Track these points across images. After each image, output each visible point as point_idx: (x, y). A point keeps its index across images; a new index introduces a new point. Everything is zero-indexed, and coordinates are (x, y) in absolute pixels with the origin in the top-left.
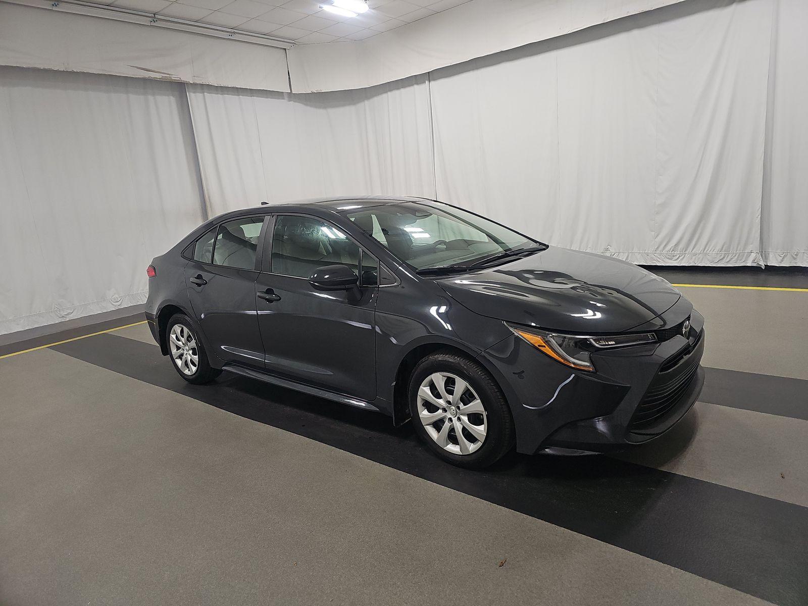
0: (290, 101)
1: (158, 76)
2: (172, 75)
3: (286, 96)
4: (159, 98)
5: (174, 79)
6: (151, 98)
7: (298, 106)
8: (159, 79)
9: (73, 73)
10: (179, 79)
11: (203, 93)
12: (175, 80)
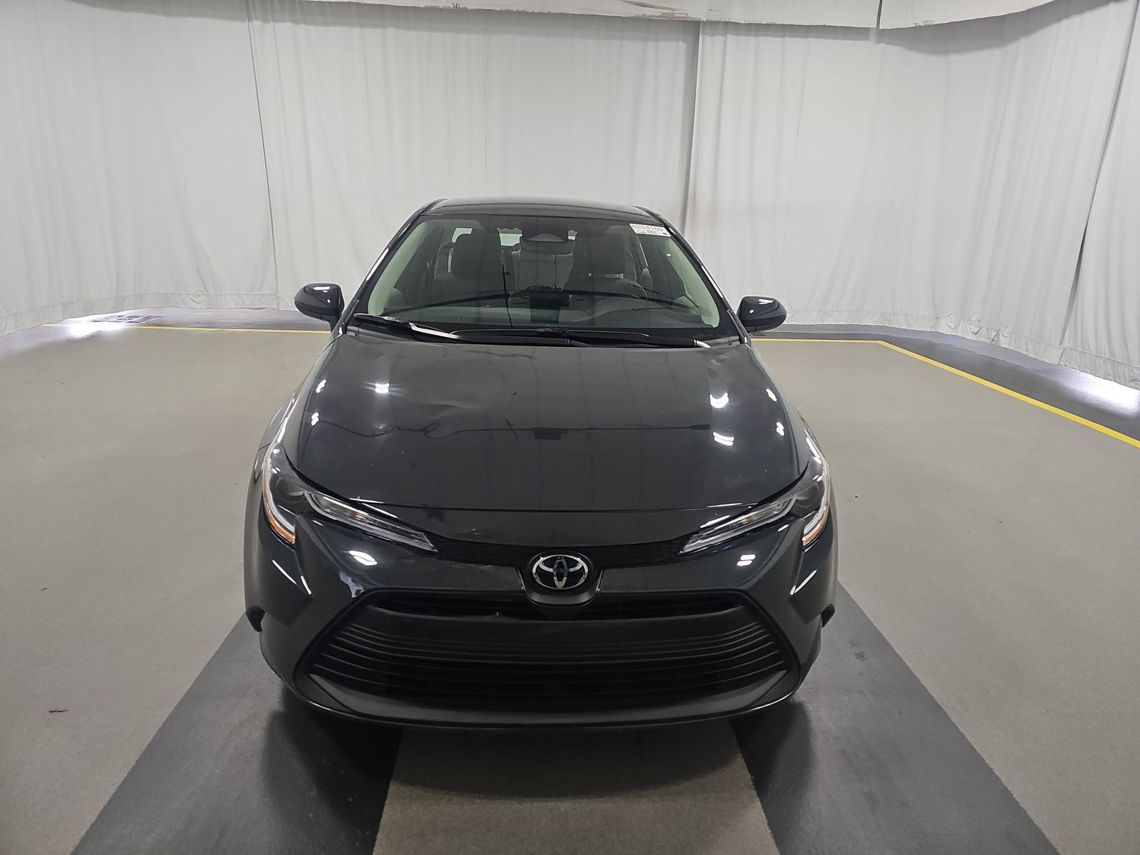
0: (878, 42)
1: (655, 13)
2: (676, 10)
3: (872, 35)
4: (662, 44)
5: (679, 15)
6: (651, 45)
7: (894, 52)
8: (658, 17)
9: (549, 14)
10: (685, 15)
11: (726, 35)
12: (679, 17)
